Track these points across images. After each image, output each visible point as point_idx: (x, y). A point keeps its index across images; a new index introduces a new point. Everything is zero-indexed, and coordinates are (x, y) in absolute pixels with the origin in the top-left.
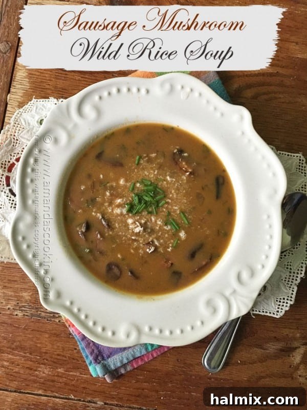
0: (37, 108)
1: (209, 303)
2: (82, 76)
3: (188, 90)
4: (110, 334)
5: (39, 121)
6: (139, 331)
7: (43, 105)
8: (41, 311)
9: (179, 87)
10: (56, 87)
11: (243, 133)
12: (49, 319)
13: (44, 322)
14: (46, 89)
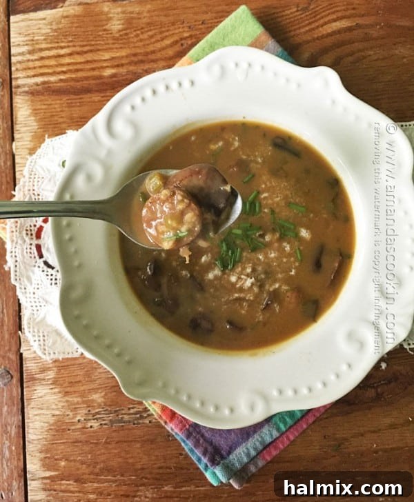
0: (53, 149)
1: (351, 336)
2: (102, 95)
3: (245, 66)
4: (227, 412)
5: (61, 164)
6: (266, 399)
7: (61, 143)
8: (122, 414)
9: (232, 66)
10: (72, 118)
11: (334, 102)
12: (136, 422)
13: (130, 427)
14: (60, 123)
